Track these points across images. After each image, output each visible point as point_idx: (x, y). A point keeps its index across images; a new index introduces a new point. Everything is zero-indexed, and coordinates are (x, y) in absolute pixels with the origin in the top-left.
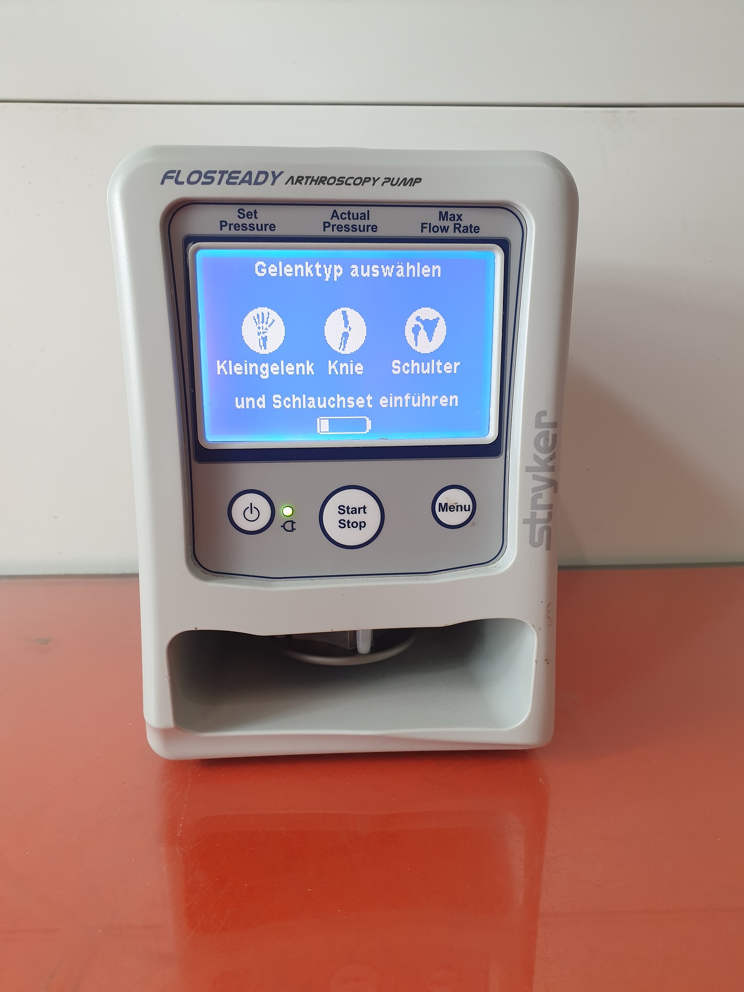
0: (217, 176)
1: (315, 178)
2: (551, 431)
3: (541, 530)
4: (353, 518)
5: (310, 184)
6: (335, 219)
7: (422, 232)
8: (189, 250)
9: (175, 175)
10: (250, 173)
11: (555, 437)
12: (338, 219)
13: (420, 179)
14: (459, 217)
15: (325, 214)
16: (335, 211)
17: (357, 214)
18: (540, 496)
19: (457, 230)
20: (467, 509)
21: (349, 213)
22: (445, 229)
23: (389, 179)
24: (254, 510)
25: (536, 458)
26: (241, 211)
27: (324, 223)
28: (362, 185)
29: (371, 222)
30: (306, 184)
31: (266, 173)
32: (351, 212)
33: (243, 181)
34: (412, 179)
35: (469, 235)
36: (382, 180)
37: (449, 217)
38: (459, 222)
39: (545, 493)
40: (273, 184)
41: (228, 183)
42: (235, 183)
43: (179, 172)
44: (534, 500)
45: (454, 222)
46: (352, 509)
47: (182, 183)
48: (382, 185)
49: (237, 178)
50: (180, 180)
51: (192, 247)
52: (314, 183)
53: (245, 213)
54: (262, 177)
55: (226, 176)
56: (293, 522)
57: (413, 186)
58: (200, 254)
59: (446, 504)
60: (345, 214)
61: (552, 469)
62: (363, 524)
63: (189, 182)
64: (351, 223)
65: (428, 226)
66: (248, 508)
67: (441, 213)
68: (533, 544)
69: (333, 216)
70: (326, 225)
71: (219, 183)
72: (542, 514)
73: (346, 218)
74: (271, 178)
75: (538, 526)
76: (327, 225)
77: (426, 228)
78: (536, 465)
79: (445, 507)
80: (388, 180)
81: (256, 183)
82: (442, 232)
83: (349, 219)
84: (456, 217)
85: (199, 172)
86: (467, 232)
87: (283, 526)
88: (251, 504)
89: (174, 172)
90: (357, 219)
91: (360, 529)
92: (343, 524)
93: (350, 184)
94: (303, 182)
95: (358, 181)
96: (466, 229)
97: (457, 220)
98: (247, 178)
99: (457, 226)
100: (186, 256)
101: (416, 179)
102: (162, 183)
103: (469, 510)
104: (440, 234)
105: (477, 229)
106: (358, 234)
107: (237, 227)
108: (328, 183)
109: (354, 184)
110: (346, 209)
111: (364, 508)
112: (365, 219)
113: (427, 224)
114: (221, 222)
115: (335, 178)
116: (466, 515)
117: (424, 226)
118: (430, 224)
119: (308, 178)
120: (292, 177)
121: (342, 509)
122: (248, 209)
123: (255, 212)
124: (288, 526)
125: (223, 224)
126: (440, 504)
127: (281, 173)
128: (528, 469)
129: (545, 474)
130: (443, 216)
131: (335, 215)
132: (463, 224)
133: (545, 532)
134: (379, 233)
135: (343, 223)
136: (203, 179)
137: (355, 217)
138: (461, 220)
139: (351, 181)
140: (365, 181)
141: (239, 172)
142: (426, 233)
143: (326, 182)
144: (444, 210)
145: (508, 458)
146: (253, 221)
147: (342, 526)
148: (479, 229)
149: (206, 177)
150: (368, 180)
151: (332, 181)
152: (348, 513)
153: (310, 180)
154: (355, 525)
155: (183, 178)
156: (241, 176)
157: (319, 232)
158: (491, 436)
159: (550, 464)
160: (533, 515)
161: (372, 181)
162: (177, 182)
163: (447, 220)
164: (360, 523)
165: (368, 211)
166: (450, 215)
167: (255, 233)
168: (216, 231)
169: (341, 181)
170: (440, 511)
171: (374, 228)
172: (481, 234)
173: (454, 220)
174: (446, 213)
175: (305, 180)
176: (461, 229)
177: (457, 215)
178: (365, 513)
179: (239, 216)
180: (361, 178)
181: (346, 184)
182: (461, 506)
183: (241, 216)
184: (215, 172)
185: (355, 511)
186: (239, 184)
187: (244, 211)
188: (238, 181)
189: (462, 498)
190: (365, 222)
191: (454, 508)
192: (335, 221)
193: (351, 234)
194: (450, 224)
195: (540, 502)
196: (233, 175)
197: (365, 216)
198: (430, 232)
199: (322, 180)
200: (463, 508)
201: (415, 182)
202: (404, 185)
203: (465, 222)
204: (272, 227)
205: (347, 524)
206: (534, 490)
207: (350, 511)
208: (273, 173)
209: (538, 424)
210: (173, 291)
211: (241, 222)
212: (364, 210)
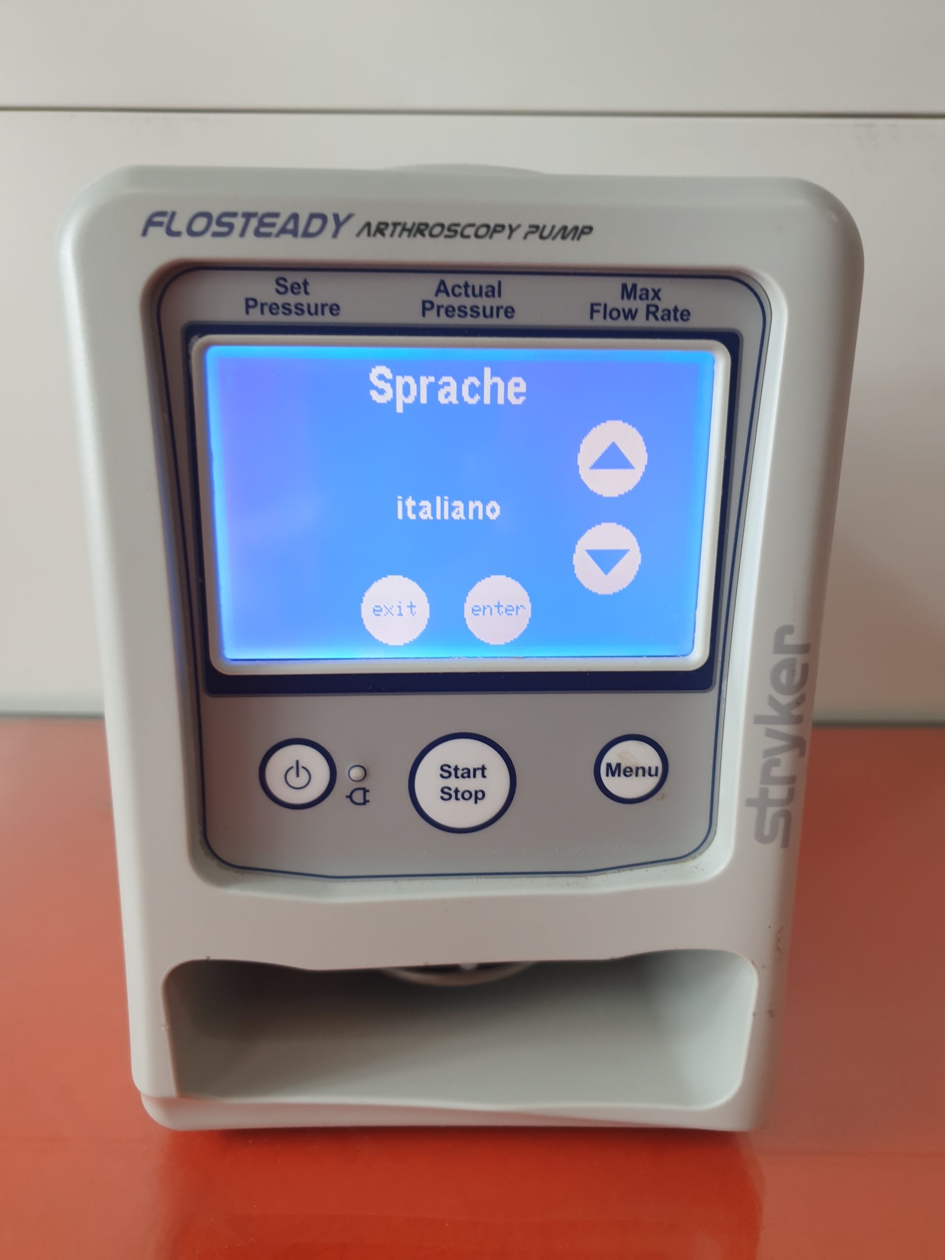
0: (239, 222)
1: (409, 226)
2: (799, 659)
3: (775, 818)
4: (464, 784)
5: (400, 235)
6: (442, 296)
7: (592, 317)
8: (192, 347)
9: (165, 220)
10: (295, 217)
11: (806, 669)
12: (448, 295)
13: (591, 229)
14: (656, 294)
15: (427, 286)
16: (442, 283)
17: (481, 288)
18: (777, 763)
19: (651, 316)
20: (653, 772)
21: (466, 286)
22: (631, 314)
23: (537, 227)
24: (302, 771)
25: (773, 702)
26: (282, 282)
27: (424, 302)
28: (491, 237)
29: (504, 301)
30: (392, 235)
31: (324, 218)
32: (470, 284)
33: (283, 231)
34: (576, 228)
35: (672, 324)
36: (525, 229)
37: (638, 293)
38: (656, 301)
39: (785, 758)
40: (335, 235)
41: (257, 233)
42: (268, 235)
43: (173, 214)
44: (766, 769)
45: (645, 303)
46: (463, 770)
47: (178, 234)
48: (525, 237)
49: (273, 225)
50: (175, 227)
51: (198, 343)
52: (405, 234)
53: (288, 285)
54: (316, 224)
55: (254, 223)
56: (365, 791)
57: (579, 238)
58: (213, 353)
59: (619, 765)
60: (459, 287)
61: (799, 720)
62: (480, 795)
63: (191, 233)
64: (469, 302)
65: (601, 309)
66: (292, 768)
67: (624, 286)
68: (761, 838)
69: (438, 291)
70: (427, 307)
71: (243, 234)
72: (777, 792)
73: (460, 294)
74: (331, 225)
75: (771, 811)
76: (428, 305)
77: (598, 311)
78: (771, 712)
79: (615, 770)
80: (534, 229)
81: (306, 234)
82: (626, 318)
83: (467, 295)
84: (651, 294)
85: (208, 215)
86: (669, 319)
87: (350, 797)
88: (297, 762)
89: (163, 214)
90: (481, 295)
91: (476, 802)
92: (447, 794)
93: (468, 237)
94: (388, 232)
95: (482, 231)
96: (668, 315)
97: (653, 299)
98: (291, 226)
99: (652, 309)
100: (187, 357)
101: (584, 227)
102: (145, 233)
103: (656, 775)
104: (622, 323)
105: (685, 315)
106: (481, 321)
107: (273, 308)
108: (431, 235)
109: (477, 236)
110: (460, 279)
111: (483, 769)
112: (493, 295)
113: (599, 304)
114: (247, 300)
115: (442, 226)
116: (651, 783)
117: (595, 308)
118: (605, 306)
119: (395, 225)
120: (368, 225)
121: (446, 771)
122: (292, 278)
123: (306, 283)
124: (358, 797)
125: (250, 304)
126: (609, 766)
127: (349, 217)
128: (759, 720)
129: (785, 729)
130: (627, 293)
131: (442, 288)
132: (662, 305)
133: (782, 822)
134: (520, 320)
135: (456, 302)
136: (214, 228)
137: (477, 292)
138: (659, 299)
139: (470, 231)
140: (495, 231)
141: (276, 215)
142: (599, 321)
143: (427, 233)
144: (629, 282)
145: (723, 693)
146: (302, 299)
147: (446, 797)
148: (689, 313)
149: (220, 223)
150: (499, 228)
151: (437, 230)
152: (457, 777)
153: (399, 229)
154: (467, 795)
155: (179, 225)
156: (280, 222)
157: (414, 317)
158: (697, 657)
159: (795, 712)
160: (764, 792)
161: (507, 231)
162: (170, 233)
163: (635, 298)
164: (476, 792)
165: (500, 283)
166: (642, 290)
167: (306, 319)
168: (238, 315)
169: (453, 231)
170: (607, 775)
171: (510, 312)
172: (694, 323)
173: (647, 298)
174: (634, 286)
175: (391, 228)
176: (659, 314)
177: (654, 290)
178: (484, 776)
179: (278, 291)
180: (488, 226)
181: (463, 236)
182: (643, 769)
183: (282, 289)
184: (234, 215)
185: (468, 773)
186: (277, 235)
187: (285, 280)
188: (274, 230)
189: (645, 756)
190: (495, 302)
191: (631, 770)
192: (443, 300)
193: (469, 321)
194: (640, 306)
195: (778, 772)
196: (267, 220)
197: (494, 291)
198: (605, 317)
199: (421, 229)
200: (646, 772)
201: (583, 232)
202: (563, 238)
203: (667, 302)
204: (335, 309)
205: (453, 794)
206: (768, 753)
207: (459, 773)
208: (336, 216)
209: (779, 647)
210: (166, 416)
211: (280, 300)
212: (493, 280)
